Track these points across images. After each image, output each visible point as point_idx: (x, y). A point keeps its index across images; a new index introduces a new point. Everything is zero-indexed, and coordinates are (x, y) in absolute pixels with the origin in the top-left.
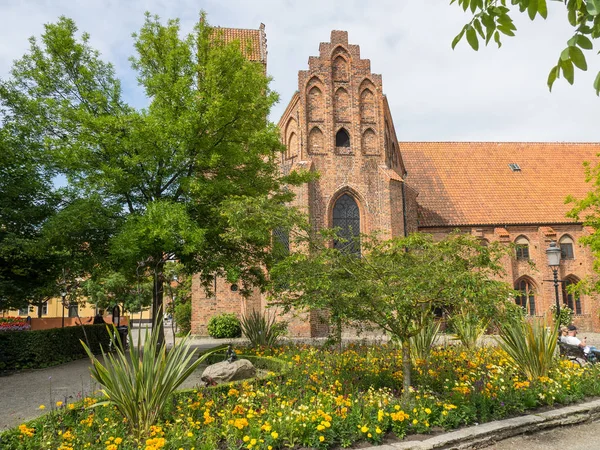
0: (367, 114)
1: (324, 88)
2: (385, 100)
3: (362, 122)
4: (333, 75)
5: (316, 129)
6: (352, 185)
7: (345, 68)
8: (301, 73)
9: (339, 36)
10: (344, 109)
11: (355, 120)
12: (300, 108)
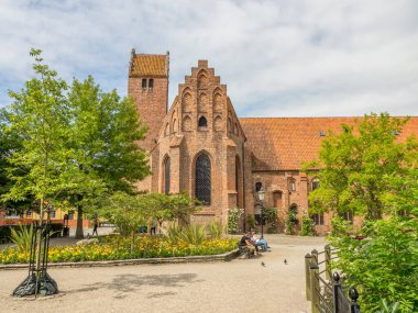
0: (218, 107)
1: (193, 93)
2: (228, 99)
3: (214, 112)
4: (198, 86)
5: (187, 117)
6: (206, 149)
7: (205, 81)
8: (180, 86)
9: (203, 63)
10: (204, 105)
11: (210, 111)
12: (179, 105)
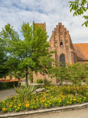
0: (66, 39)
1: (57, 34)
2: (70, 35)
3: (65, 40)
4: (59, 31)
5: (56, 42)
6: (64, 53)
7: (61, 30)
8: (53, 31)
9: (60, 24)
10: (61, 38)
12: (53, 38)
